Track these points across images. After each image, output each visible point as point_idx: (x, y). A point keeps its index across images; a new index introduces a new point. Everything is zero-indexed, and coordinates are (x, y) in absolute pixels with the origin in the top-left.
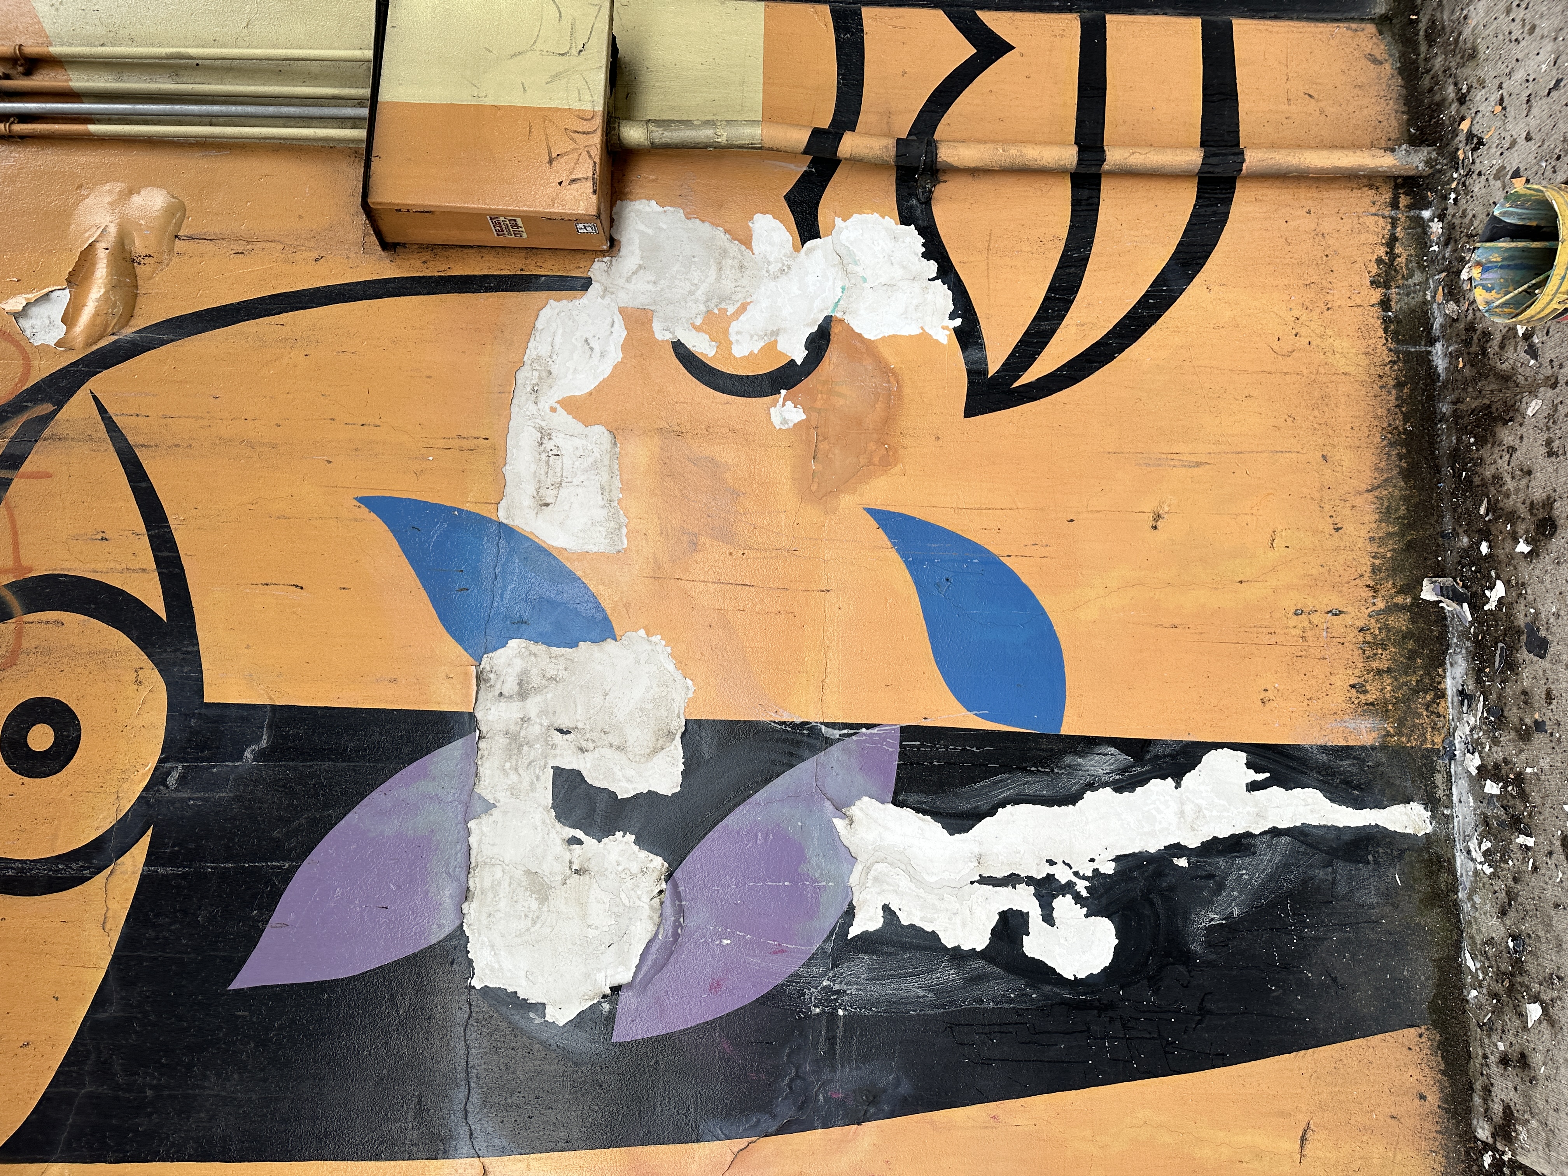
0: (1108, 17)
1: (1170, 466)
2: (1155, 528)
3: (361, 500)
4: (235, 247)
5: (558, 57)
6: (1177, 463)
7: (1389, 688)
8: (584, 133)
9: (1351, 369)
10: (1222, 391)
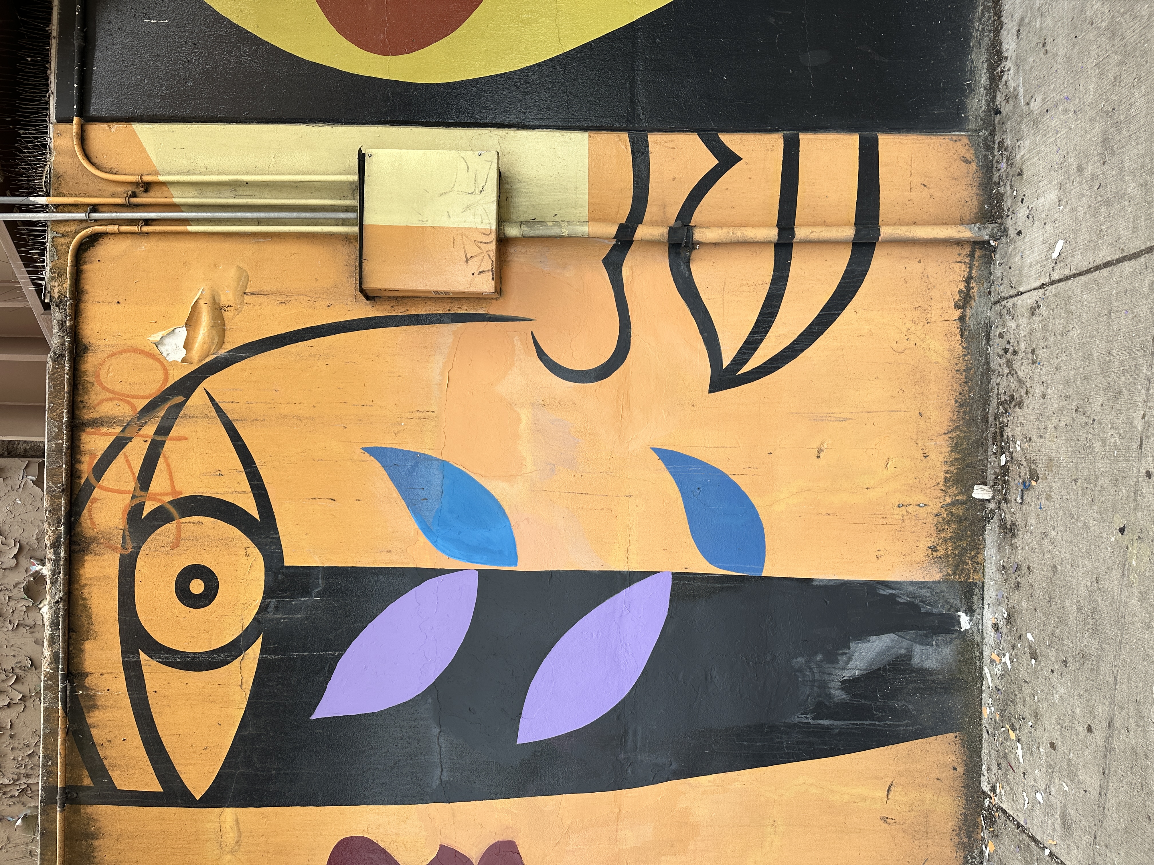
0: (802, 136)
1: (828, 420)
2: (819, 457)
3: (364, 449)
4: (280, 299)
5: (468, 196)
6: (832, 419)
7: (950, 548)
8: (485, 243)
9: (940, 360)
10: (861, 375)
